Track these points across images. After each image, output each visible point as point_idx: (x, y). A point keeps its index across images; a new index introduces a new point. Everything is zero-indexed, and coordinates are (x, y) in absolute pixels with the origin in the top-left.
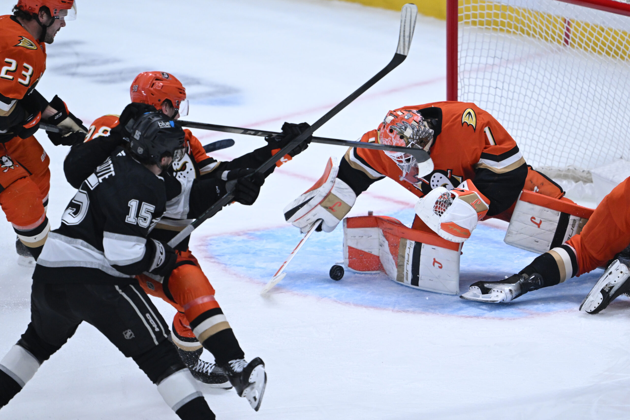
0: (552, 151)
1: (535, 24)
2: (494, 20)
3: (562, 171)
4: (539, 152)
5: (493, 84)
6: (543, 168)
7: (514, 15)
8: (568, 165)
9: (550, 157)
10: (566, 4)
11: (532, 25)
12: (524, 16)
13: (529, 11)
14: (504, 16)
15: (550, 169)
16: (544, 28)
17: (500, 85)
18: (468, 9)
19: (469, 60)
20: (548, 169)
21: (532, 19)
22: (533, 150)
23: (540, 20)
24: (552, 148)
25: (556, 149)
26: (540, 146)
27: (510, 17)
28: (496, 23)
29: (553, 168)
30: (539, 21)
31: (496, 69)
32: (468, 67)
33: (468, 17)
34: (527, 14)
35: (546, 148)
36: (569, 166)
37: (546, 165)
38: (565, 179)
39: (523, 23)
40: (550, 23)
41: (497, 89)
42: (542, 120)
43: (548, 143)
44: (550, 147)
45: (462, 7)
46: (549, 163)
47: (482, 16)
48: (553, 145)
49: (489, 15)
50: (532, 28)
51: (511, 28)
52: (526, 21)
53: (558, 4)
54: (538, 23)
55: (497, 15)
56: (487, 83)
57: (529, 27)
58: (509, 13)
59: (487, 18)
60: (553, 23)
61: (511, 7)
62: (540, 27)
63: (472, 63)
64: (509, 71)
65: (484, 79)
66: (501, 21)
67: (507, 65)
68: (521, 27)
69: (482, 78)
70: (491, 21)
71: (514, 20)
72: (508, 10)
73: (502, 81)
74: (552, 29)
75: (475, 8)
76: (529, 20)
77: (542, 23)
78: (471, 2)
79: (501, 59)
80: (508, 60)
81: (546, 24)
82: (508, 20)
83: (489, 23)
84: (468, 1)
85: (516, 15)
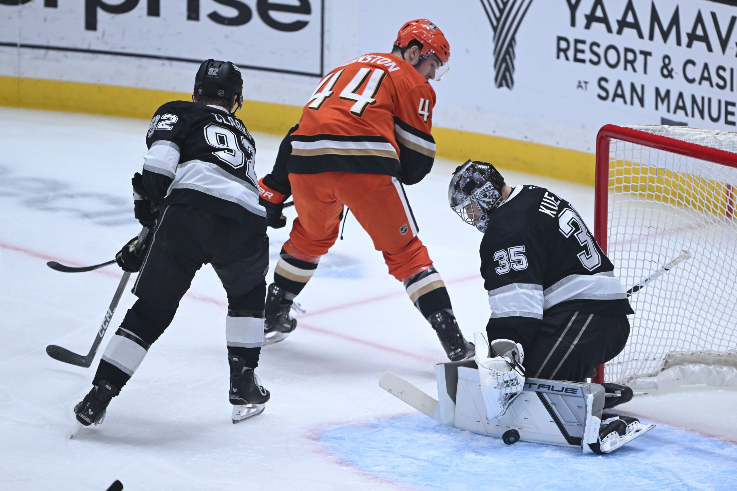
0: (711, 333)
1: (695, 190)
2: (649, 185)
3: (723, 356)
4: (697, 333)
5: (648, 257)
6: (701, 353)
7: (672, 179)
8: (729, 349)
9: (710, 339)
10: (731, 168)
11: (692, 192)
12: (683, 182)
13: (688, 175)
14: (660, 181)
15: (709, 354)
16: (705, 194)
17: (655, 258)
18: (619, 172)
19: (621, 230)
20: (707, 353)
21: (693, 184)
22: (691, 331)
23: (701, 185)
24: (712, 329)
25: (716, 331)
26: (699, 326)
27: (668, 182)
28: (651, 189)
29: (711, 352)
30: (699, 186)
31: (651, 241)
32: (620, 237)
33: (619, 181)
34: (686, 179)
35: (705, 329)
36: (729, 351)
37: (705, 349)
38: (725, 366)
39: (682, 189)
40: (712, 188)
41: (653, 262)
42: (701, 297)
43: (707, 323)
44: (709, 328)
45: (613, 169)
46: (708, 346)
47: (635, 180)
48: (714, 327)
49: (644, 179)
50: (691, 194)
51: (668, 195)
52: (685, 187)
53: (721, 168)
54: (699, 189)
55: (652, 180)
56: (641, 256)
57: (689, 193)
58: (666, 177)
59: (641, 183)
60: (716, 189)
61: (669, 171)
62: (701, 193)
63: (625, 234)
64: (665, 242)
65: (638, 251)
66: (657, 186)
67: (663, 236)
68: (679, 193)
69: (636, 250)
70: (645, 186)
71: (671, 185)
72: (665, 174)
73: (658, 253)
74: (714, 196)
75: (627, 171)
76: (689, 186)
77: (703, 188)
78: (624, 164)
79: (657, 228)
80: (664, 230)
81: (707, 190)
82: (665, 185)
83: (643, 189)
84: (619, 163)
85: (674, 179)
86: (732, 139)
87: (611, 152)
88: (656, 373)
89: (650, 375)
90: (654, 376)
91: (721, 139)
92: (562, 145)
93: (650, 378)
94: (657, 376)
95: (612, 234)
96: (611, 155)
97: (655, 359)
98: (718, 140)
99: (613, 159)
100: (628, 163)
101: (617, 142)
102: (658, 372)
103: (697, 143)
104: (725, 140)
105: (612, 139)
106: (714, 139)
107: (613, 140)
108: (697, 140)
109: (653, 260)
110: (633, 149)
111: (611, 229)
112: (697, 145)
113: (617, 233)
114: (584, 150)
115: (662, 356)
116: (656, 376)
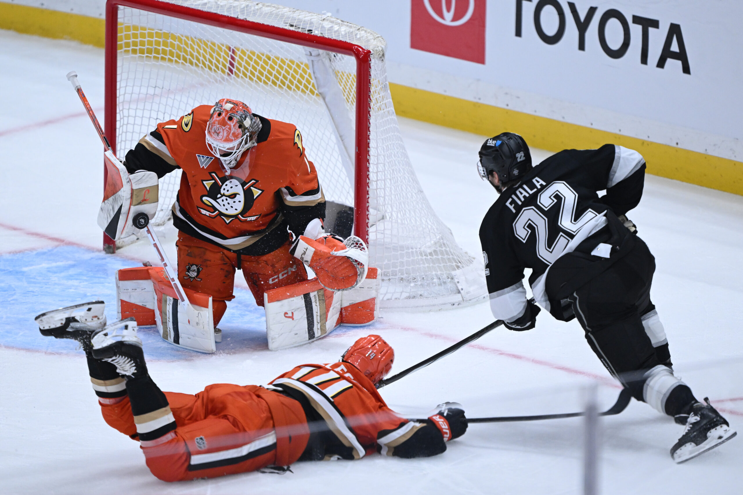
1: (199, 53)
2: (155, 49)
7: (176, 43)
10: (231, 31)
11: (195, 54)
12: (186, 44)
13: (191, 38)
14: (165, 44)
16: (208, 56)
18: (127, 37)
19: (129, 89)
21: (195, 47)
23: (204, 48)
27: (172, 45)
28: (157, 52)
30: (202, 48)
31: (157, 100)
32: (128, 97)
33: (127, 45)
34: (189, 42)
39: (186, 51)
40: (214, 51)
45: (121, 34)
47: (142, 43)
49: (150, 43)
50: (195, 56)
51: (173, 57)
52: (189, 50)
53: (222, 31)
54: (201, 51)
55: (158, 43)
56: (147, 114)
57: (192, 55)
58: (171, 40)
59: (148, 46)
60: (217, 52)
61: (172, 34)
62: (203, 55)
63: (132, 93)
64: (170, 102)
65: (144, 109)
66: (163, 49)
67: (168, 95)
68: (183, 55)
69: (142, 108)
70: (152, 49)
71: (176, 48)
72: (170, 38)
73: (163, 112)
74: (216, 57)
75: (135, 36)
76: (192, 48)
77: (205, 51)
78: (132, 29)
79: (163, 88)
80: (169, 90)
81: (209, 52)
82: (170, 48)
83: (149, 51)
84: (128, 28)
85: (178, 43)
86: (232, 4)
87: (120, 18)
88: (163, 223)
89: (157, 224)
90: (161, 225)
91: (222, 4)
92: (76, 11)
93: (158, 227)
94: (165, 225)
95: (121, 94)
96: (119, 20)
97: (162, 210)
98: (219, 5)
99: (122, 24)
100: (136, 28)
101: (124, 8)
102: (165, 221)
103: (200, 8)
104: (226, 5)
105: (119, 6)
106: (215, 4)
107: (121, 7)
108: (199, 5)
109: (158, 118)
110: (140, 15)
111: (119, 89)
112: (200, 10)
113: (125, 93)
114: (97, 16)
115: (168, 207)
116: (163, 225)
